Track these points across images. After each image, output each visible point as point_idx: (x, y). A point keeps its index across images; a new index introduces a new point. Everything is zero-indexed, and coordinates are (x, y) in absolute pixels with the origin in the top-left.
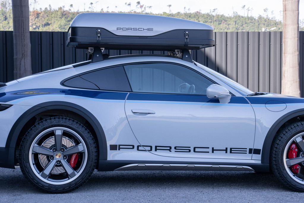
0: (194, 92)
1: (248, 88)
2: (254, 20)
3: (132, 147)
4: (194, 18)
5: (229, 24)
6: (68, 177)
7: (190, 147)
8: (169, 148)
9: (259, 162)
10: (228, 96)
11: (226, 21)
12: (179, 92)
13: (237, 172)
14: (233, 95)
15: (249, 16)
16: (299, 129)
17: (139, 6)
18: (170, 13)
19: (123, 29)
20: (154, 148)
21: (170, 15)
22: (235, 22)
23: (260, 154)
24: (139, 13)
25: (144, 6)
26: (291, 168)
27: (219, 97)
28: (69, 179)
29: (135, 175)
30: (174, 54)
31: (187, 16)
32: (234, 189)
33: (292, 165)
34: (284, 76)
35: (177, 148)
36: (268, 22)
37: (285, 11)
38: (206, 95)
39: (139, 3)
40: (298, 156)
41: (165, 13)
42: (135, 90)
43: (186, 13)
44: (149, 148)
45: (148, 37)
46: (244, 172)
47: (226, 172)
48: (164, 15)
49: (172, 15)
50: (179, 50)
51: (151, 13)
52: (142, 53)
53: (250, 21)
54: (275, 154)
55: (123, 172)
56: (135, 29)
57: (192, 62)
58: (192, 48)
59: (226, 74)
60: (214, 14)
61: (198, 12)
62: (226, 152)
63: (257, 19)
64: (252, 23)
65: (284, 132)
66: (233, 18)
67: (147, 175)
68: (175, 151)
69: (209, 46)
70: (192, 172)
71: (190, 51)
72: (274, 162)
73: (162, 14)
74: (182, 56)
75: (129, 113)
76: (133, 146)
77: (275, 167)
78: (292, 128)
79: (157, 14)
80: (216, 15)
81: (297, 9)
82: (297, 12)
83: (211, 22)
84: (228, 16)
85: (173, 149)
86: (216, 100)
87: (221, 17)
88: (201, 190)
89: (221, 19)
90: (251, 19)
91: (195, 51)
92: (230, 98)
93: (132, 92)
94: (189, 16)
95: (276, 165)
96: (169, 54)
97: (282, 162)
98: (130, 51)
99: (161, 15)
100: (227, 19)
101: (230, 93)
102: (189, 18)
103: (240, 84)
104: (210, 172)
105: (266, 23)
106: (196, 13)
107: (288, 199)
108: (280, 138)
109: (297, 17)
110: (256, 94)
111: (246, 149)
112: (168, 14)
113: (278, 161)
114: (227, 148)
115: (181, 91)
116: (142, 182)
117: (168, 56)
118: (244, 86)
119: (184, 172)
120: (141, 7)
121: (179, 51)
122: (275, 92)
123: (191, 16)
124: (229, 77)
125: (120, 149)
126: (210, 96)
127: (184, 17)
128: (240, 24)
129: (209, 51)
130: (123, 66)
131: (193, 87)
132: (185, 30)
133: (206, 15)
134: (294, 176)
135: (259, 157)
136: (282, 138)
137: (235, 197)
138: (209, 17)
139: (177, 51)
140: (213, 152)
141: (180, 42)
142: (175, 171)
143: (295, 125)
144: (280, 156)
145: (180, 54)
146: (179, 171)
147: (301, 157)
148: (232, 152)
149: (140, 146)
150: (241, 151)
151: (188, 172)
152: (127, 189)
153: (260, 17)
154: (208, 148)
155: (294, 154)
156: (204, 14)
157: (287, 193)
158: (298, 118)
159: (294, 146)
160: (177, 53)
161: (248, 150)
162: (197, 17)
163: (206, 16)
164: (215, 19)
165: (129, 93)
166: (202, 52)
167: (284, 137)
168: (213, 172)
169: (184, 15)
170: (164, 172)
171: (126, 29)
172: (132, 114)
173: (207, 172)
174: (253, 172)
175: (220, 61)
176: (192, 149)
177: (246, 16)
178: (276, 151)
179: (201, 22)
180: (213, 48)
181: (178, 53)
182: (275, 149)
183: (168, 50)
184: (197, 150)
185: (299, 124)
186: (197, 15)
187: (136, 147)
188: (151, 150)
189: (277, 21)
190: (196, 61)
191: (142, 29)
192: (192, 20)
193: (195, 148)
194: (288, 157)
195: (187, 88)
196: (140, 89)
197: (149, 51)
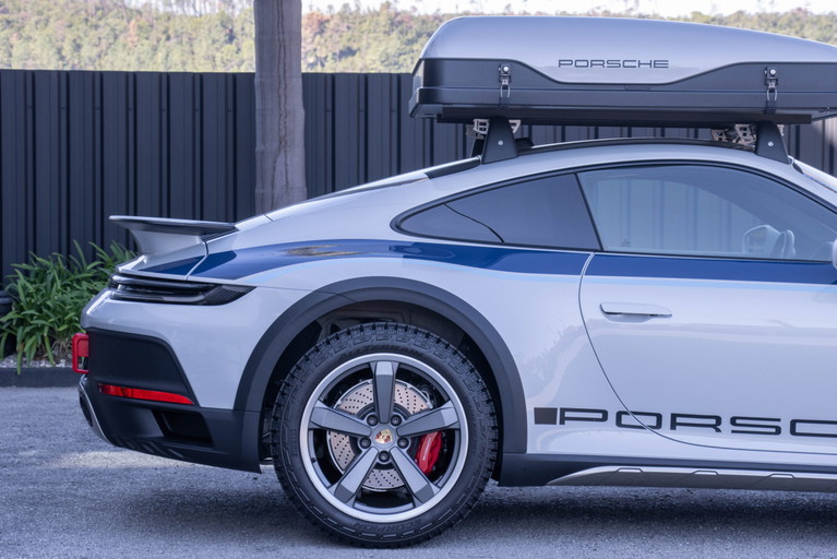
0: (793, 254)
3: (600, 416)
4: (788, 29)
6: (412, 501)
7: (779, 420)
8: (713, 422)
12: (744, 253)
18: (713, 15)
19: (578, 64)
20: (666, 421)
21: (714, 20)
24: (620, 15)
28: (415, 507)
29: (610, 499)
30: (729, 139)
31: (766, 21)
35: (738, 421)
38: (831, 262)
41: (697, 14)
42: (612, 244)
43: (764, 14)
44: (653, 421)
45: (653, 88)
48: (694, 19)
49: (721, 20)
50: (747, 126)
52: (630, 135)
55: (572, 489)
56: (614, 64)
57: (787, 162)
58: (787, 120)
61: (799, 9)
67: (644, 501)
68: (733, 432)
70: (783, 495)
71: (781, 127)
73: (689, 16)
74: (757, 143)
75: (593, 315)
76: (605, 413)
79: (673, 19)
85: (726, 425)
91: (793, 126)
93: (602, 251)
94: (774, 21)
96: (717, 139)
99: (686, 19)
106: (793, 14)
112: (708, 17)
115: (750, 251)
116: (631, 522)
117: (712, 144)
119: (758, 493)
121: (745, 129)
123: (779, 23)
125: (566, 422)
127: (758, 26)
130: (575, 174)
131: (789, 237)
132: (767, 65)
133: (827, 17)
139: (741, 129)
141: (751, 101)
142: (732, 492)
145: (748, 137)
146: (742, 492)
149: (626, 413)
151: (771, 494)
152: (586, 542)
154: (835, 423)
156: (819, 17)
160: (740, 134)
162: (797, 24)
163: (825, 23)
165: (592, 254)
166: (815, 131)
169: (756, 18)
170: (698, 494)
171: (585, 64)
172: (602, 317)
176: (785, 426)
179: (811, 39)
181: (745, 135)
183: (714, 126)
184: (800, 428)
186: (798, 19)
187: (612, 417)
188: (659, 425)
190: (797, 158)
191: (636, 64)
192: (780, 33)
193: (793, 423)
195: (770, 240)
196: (627, 243)
197: (651, 129)
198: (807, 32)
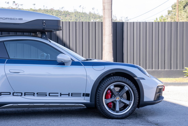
0: (49, 59)
1: (83, 56)
2: (86, 15)
3: (9, 93)
4: (50, 13)
5: (71, 17)
7: (46, 93)
8: (33, 94)
9: (89, 101)
10: (70, 61)
11: (70, 15)
12: (40, 59)
13: (76, 108)
14: (73, 60)
15: (84, 12)
16: (112, 81)
17: (14, 4)
18: (34, 9)
19: (3, 18)
20: (23, 94)
21: (35, 10)
22: (75, 15)
23: (89, 96)
24: (15, 9)
25: (18, 4)
26: (107, 105)
27: (65, 62)
29: (11, 111)
30: (36, 35)
31: (45, 11)
32: (74, 118)
33: (108, 103)
34: (104, 49)
35: (38, 94)
36: (95, 16)
37: (104, 9)
38: (56, 61)
39: (14, 2)
40: (111, 97)
41: (31, 9)
42: (11, 57)
43: (45, 9)
44: (20, 94)
45: (20, 24)
46: (80, 108)
47: (69, 108)
48: (30, 10)
49: (36, 10)
50: (39, 32)
51: (22, 9)
52: (16, 34)
53: (84, 15)
54: (98, 96)
55: (3, 109)
56: (11, 19)
57: (48, 40)
58: (48, 31)
59: (69, 48)
60: (62, 10)
61: (52, 9)
62: (69, 96)
63: (88, 14)
64: (85, 16)
65: (104, 83)
66: (74, 13)
67: (19, 111)
68: (37, 96)
69: (58, 30)
70: (48, 108)
71: (46, 33)
72: (98, 101)
73: (30, 9)
74: (42, 36)
75: (7, 72)
76: (10, 93)
77: (98, 104)
78: (108, 81)
79: (26, 10)
80: (64, 11)
81: (111, 9)
82: (111, 10)
83: (61, 15)
84: (71, 12)
85: (36, 95)
86: (62, 64)
87: (66, 12)
88: (53, 119)
89: (67, 14)
90: (85, 14)
91: (50, 33)
92: (71, 62)
93: (9, 58)
94: (47, 11)
95: (99, 103)
96: (33, 35)
97: (102, 101)
98: (8, 33)
99: (29, 10)
100: (70, 14)
101: (71, 59)
102: (46, 13)
103: (78, 54)
104: (59, 108)
105: (94, 16)
106: (51, 10)
107: (105, 123)
108: (101, 87)
109: (111, 13)
110: (87, 60)
111: (81, 93)
112: (33, 10)
113: (100, 100)
114: (69, 93)
115: (41, 58)
116: (16, 116)
117: (33, 36)
118: (80, 55)
119: (43, 108)
120: (16, 4)
121: (39, 33)
122: (99, 59)
123: (48, 11)
124: (71, 50)
125: (2, 95)
126: (59, 61)
127: (44, 12)
128: (78, 17)
129: (59, 33)
130: (3, 42)
131: (49, 55)
132: (43, 20)
133: (57, 10)
134: (109, 109)
135: (89, 98)
136: (102, 86)
137: (74, 123)
138: (59, 12)
139: (38, 33)
140: (61, 96)
141: (40, 27)
142: (37, 108)
143: (110, 79)
144: (101, 98)
145: (40, 35)
146: (39, 108)
147: (113, 98)
148: (73, 95)
149: (15, 93)
150: (78, 95)
151: (45, 108)
152: (6, 121)
153: (90, 13)
154: (58, 93)
155: (109, 96)
156: (56, 10)
157: (105, 120)
158: (112, 74)
159: (109, 91)
160: (38, 34)
161: (82, 94)
162: (51, 12)
163: (57, 12)
164: (63, 14)
165: (7, 59)
166: (54, 33)
167: (103, 86)
168: (61, 108)
169: (43, 10)
170: (30, 109)
171: (5, 19)
172: (10, 73)
173: (57, 108)
174: (85, 108)
175: (65, 39)
176: (48, 94)
177: (82, 12)
178: (99, 95)
179: (54, 15)
180: (61, 31)
181: (39, 34)
182: (98, 93)
183: (33, 32)
184: (51, 95)
185: (112, 78)
186: (52, 11)
187: (12, 94)
188: (22, 95)
189: (100, 15)
190: (51, 40)
191: (16, 19)
192: (48, 14)
193: (49, 94)
194: (105, 98)
195: (45, 56)
196: (14, 57)
197: (21, 33)
198: (54, 13)
